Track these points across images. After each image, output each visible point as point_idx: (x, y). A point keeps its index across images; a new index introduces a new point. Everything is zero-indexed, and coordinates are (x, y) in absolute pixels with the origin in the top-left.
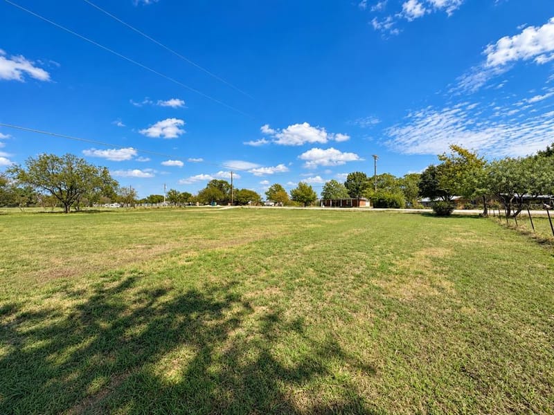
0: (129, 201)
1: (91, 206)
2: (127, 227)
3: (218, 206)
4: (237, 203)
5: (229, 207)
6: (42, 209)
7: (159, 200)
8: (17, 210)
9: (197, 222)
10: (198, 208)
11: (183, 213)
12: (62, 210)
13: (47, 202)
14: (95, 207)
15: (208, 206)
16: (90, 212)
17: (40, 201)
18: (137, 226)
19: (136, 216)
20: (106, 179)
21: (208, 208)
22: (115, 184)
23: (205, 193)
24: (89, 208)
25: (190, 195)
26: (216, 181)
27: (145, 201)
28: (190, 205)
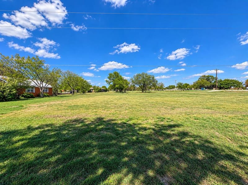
0: (161, 88)
1: (149, 90)
2: (162, 99)
3: (206, 90)
4: (220, 88)
5: (214, 90)
6: (137, 91)
7: (173, 87)
8: (131, 92)
9: (195, 98)
10: (193, 91)
11: (186, 93)
12: (141, 92)
13: (138, 89)
14: (150, 91)
15: (199, 90)
16: (149, 92)
17: (136, 89)
18: (166, 99)
19: (165, 95)
20: (154, 80)
21: (199, 91)
22: (157, 82)
23: (197, 83)
24: (149, 91)
25: (188, 85)
26: (205, 76)
27: (167, 88)
28: (188, 89)
